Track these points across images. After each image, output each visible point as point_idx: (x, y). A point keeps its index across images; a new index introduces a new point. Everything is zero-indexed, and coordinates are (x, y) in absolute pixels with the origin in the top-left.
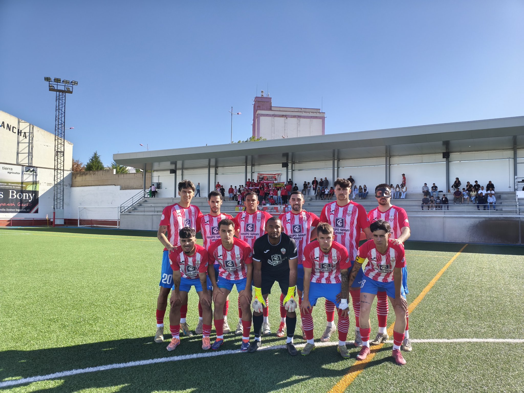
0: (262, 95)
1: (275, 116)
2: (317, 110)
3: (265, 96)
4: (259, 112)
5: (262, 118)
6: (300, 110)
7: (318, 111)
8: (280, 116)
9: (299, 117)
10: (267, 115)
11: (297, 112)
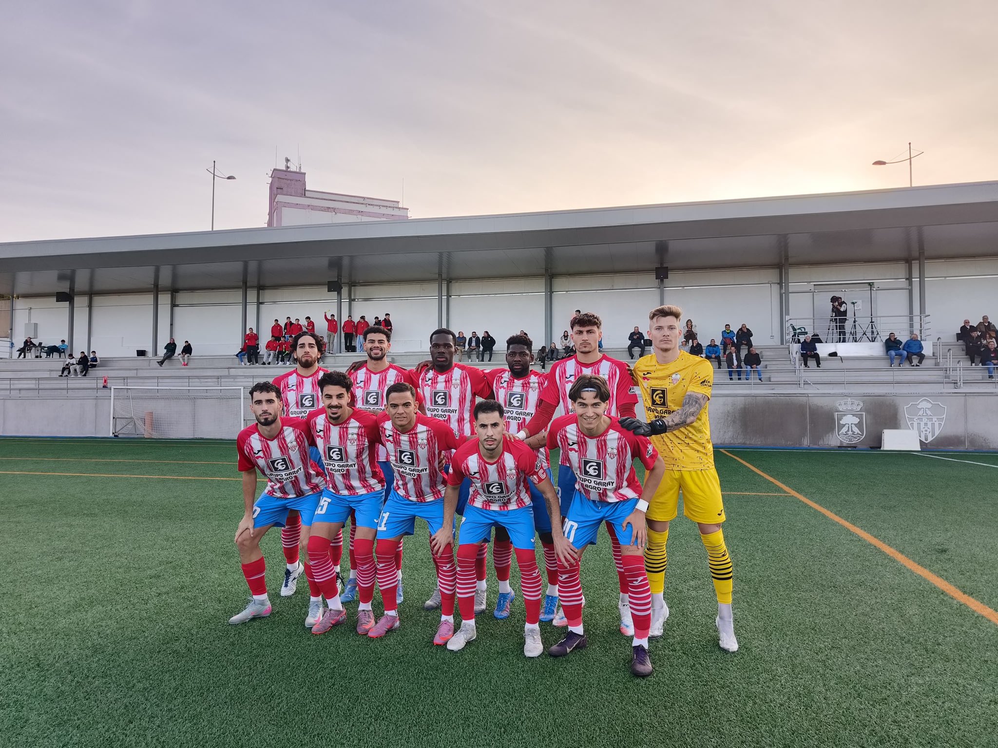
0: (288, 167)
1: (312, 207)
2: (393, 203)
3: (293, 168)
4: (280, 198)
5: (285, 211)
6: (361, 201)
7: (395, 205)
8: (323, 209)
9: (360, 214)
10: (297, 206)
11: (357, 203)
